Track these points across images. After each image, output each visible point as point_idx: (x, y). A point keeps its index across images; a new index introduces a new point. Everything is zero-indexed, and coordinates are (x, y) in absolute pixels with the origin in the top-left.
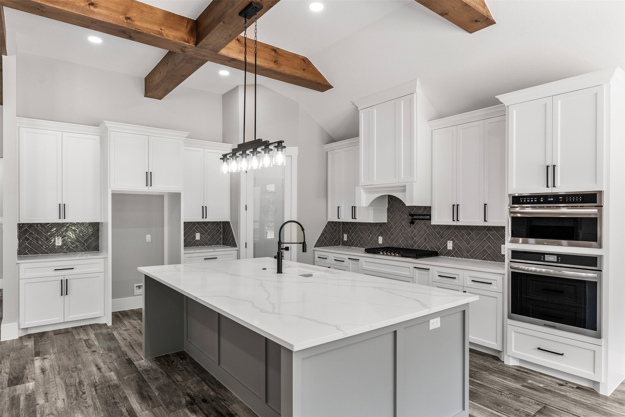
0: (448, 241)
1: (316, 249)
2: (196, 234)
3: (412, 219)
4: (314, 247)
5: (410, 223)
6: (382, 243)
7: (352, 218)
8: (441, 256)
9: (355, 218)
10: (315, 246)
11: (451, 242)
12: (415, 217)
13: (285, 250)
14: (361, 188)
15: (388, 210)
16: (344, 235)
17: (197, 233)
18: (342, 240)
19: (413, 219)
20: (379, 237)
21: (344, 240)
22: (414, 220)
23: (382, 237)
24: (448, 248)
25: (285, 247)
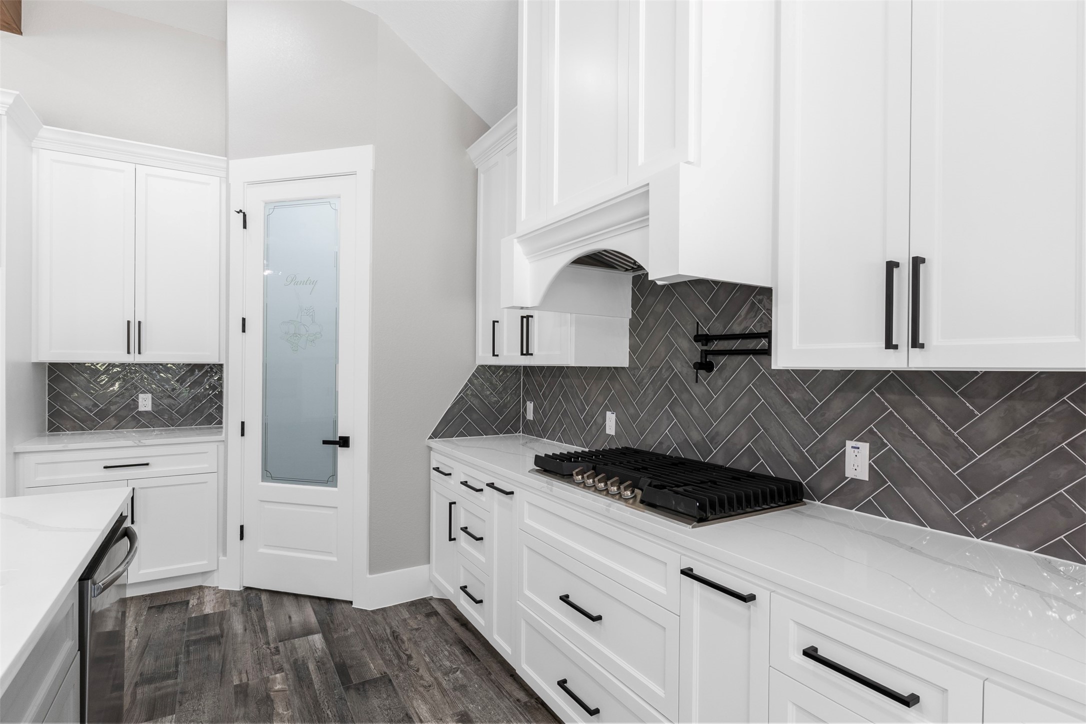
0: (847, 442)
1: (436, 444)
2: (139, 395)
3: (705, 353)
4: (431, 438)
5: (699, 366)
6: (614, 434)
7: (522, 354)
8: (817, 502)
9: (528, 354)
10: (435, 435)
11: (865, 447)
12: (716, 345)
13: (339, 447)
14: (515, 240)
15: (634, 325)
16: (528, 403)
17: (143, 392)
18: (524, 418)
19: (706, 350)
20: (607, 412)
21: (528, 418)
22: (710, 358)
23: (614, 415)
24: (850, 473)
25: (340, 437)
